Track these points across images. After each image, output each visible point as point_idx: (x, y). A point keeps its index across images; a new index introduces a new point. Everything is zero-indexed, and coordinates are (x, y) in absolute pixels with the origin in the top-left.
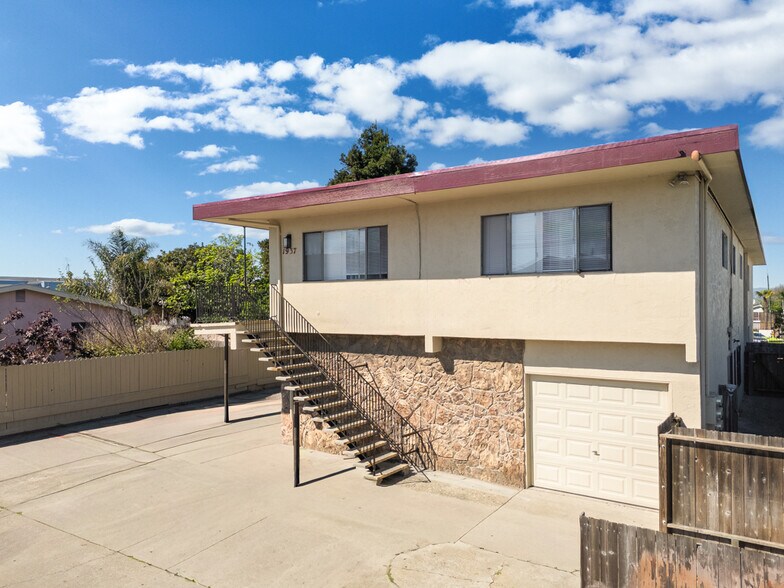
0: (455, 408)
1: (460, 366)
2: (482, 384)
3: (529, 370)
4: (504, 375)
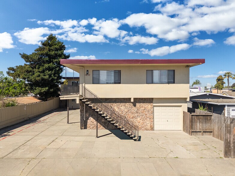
0: (136, 115)
1: (138, 105)
2: (143, 108)
3: (154, 104)
4: (148, 106)
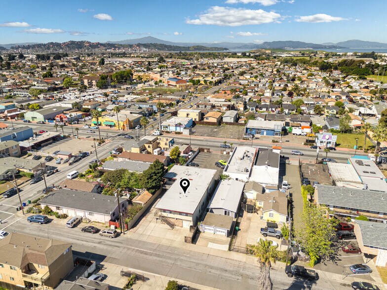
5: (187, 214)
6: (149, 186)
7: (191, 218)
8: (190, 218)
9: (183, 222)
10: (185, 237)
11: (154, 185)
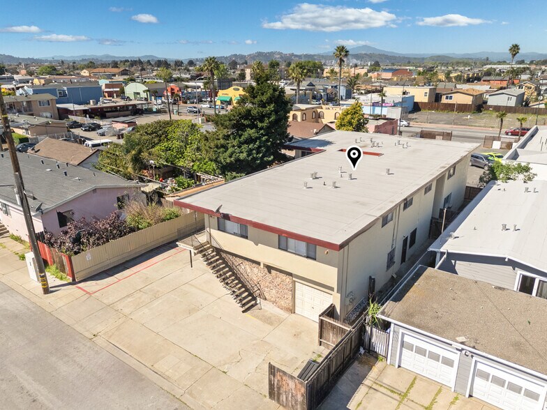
3: (294, 279)
5: (313, 248)
6: (225, 158)
7: (333, 272)
8: (329, 274)
9: (301, 288)
10: (272, 370)
11: (243, 156)
